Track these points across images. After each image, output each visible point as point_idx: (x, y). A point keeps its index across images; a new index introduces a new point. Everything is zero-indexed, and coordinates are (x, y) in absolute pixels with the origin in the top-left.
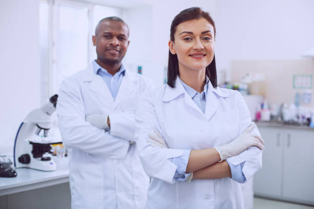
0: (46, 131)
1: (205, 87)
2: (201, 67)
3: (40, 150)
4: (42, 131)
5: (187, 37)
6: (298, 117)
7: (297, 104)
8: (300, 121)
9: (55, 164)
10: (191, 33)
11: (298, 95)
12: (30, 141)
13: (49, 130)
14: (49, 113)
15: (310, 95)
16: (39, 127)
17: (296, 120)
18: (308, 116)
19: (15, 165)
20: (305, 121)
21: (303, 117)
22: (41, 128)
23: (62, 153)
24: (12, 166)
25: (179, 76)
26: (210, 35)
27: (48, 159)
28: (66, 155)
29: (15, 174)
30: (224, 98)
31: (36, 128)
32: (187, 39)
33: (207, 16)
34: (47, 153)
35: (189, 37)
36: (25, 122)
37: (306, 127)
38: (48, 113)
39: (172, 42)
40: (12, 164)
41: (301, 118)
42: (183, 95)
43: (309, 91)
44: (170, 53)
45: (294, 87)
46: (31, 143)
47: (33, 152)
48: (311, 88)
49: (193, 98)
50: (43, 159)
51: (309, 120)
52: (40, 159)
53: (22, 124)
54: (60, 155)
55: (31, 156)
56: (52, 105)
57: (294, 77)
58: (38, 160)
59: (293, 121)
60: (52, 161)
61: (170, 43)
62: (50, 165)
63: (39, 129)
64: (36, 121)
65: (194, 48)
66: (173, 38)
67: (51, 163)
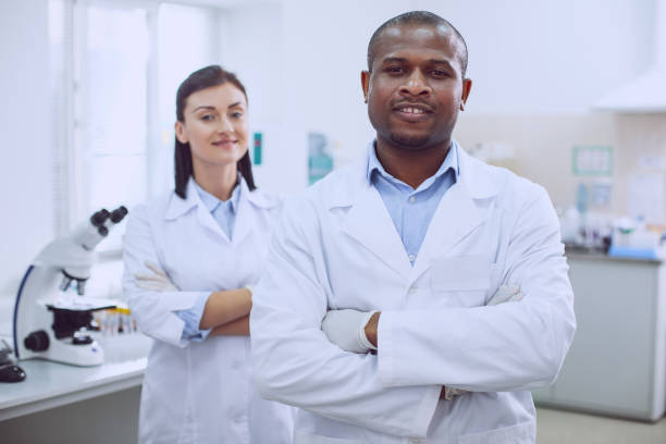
0: (81, 283)
1: (235, 193)
2: (229, 161)
3: (70, 323)
4: (74, 283)
5: (206, 114)
6: (584, 234)
7: (582, 207)
8: (589, 242)
9: (101, 351)
10: (211, 108)
11: (583, 190)
12: (50, 303)
13: (88, 282)
14: (88, 245)
15: (608, 188)
16: (67, 275)
17: (579, 240)
18: (604, 233)
19: (17, 355)
20: (599, 243)
21: (595, 235)
22: (71, 278)
23: (112, 326)
24: (12, 357)
25: (194, 178)
26: (241, 109)
27: (88, 341)
28: (121, 330)
29: (22, 375)
30: (269, 210)
31: (61, 276)
32: (206, 118)
33: (232, 79)
34: (83, 329)
35: (209, 115)
36: (37, 264)
37: (601, 256)
38: (85, 247)
39: (180, 124)
40: (10, 352)
41: (592, 236)
42: (196, 207)
43: (605, 180)
44: (177, 142)
45: (575, 171)
46: (51, 308)
47: (55, 327)
48: (609, 173)
49: (212, 212)
50: (76, 342)
51: (608, 242)
52: (70, 340)
53: (31, 268)
54: (109, 331)
55: (51, 334)
56: (95, 230)
57: (576, 151)
58: (67, 343)
59: (574, 243)
60: (94, 344)
61: (176, 125)
62: (92, 352)
63: (67, 280)
64: (62, 263)
65: (220, 131)
66: (181, 117)
67: (94, 350)
